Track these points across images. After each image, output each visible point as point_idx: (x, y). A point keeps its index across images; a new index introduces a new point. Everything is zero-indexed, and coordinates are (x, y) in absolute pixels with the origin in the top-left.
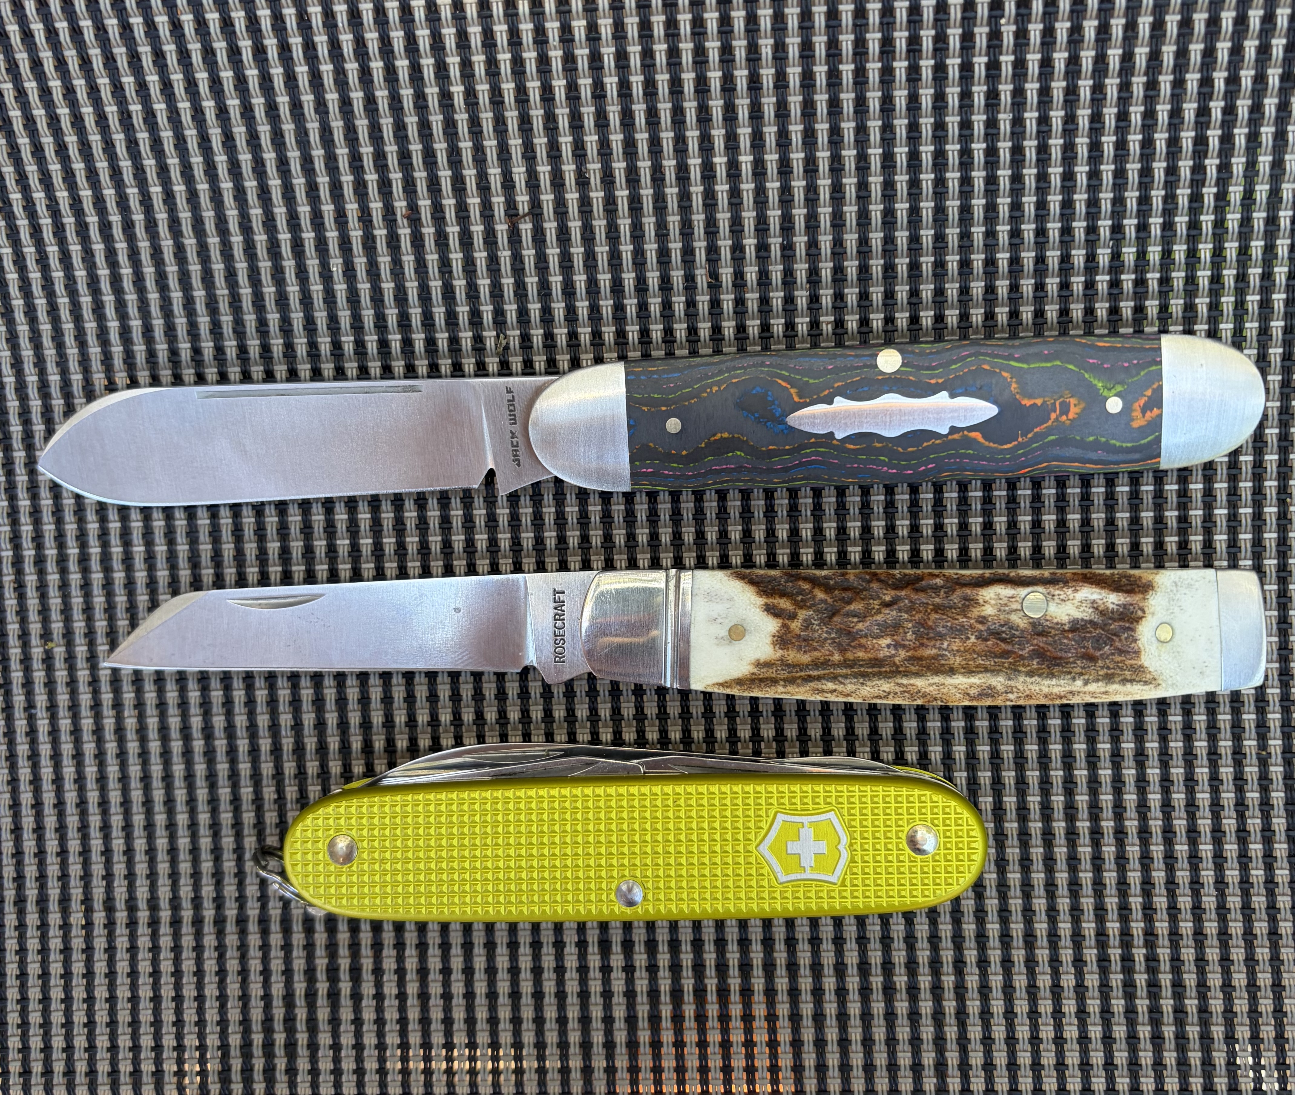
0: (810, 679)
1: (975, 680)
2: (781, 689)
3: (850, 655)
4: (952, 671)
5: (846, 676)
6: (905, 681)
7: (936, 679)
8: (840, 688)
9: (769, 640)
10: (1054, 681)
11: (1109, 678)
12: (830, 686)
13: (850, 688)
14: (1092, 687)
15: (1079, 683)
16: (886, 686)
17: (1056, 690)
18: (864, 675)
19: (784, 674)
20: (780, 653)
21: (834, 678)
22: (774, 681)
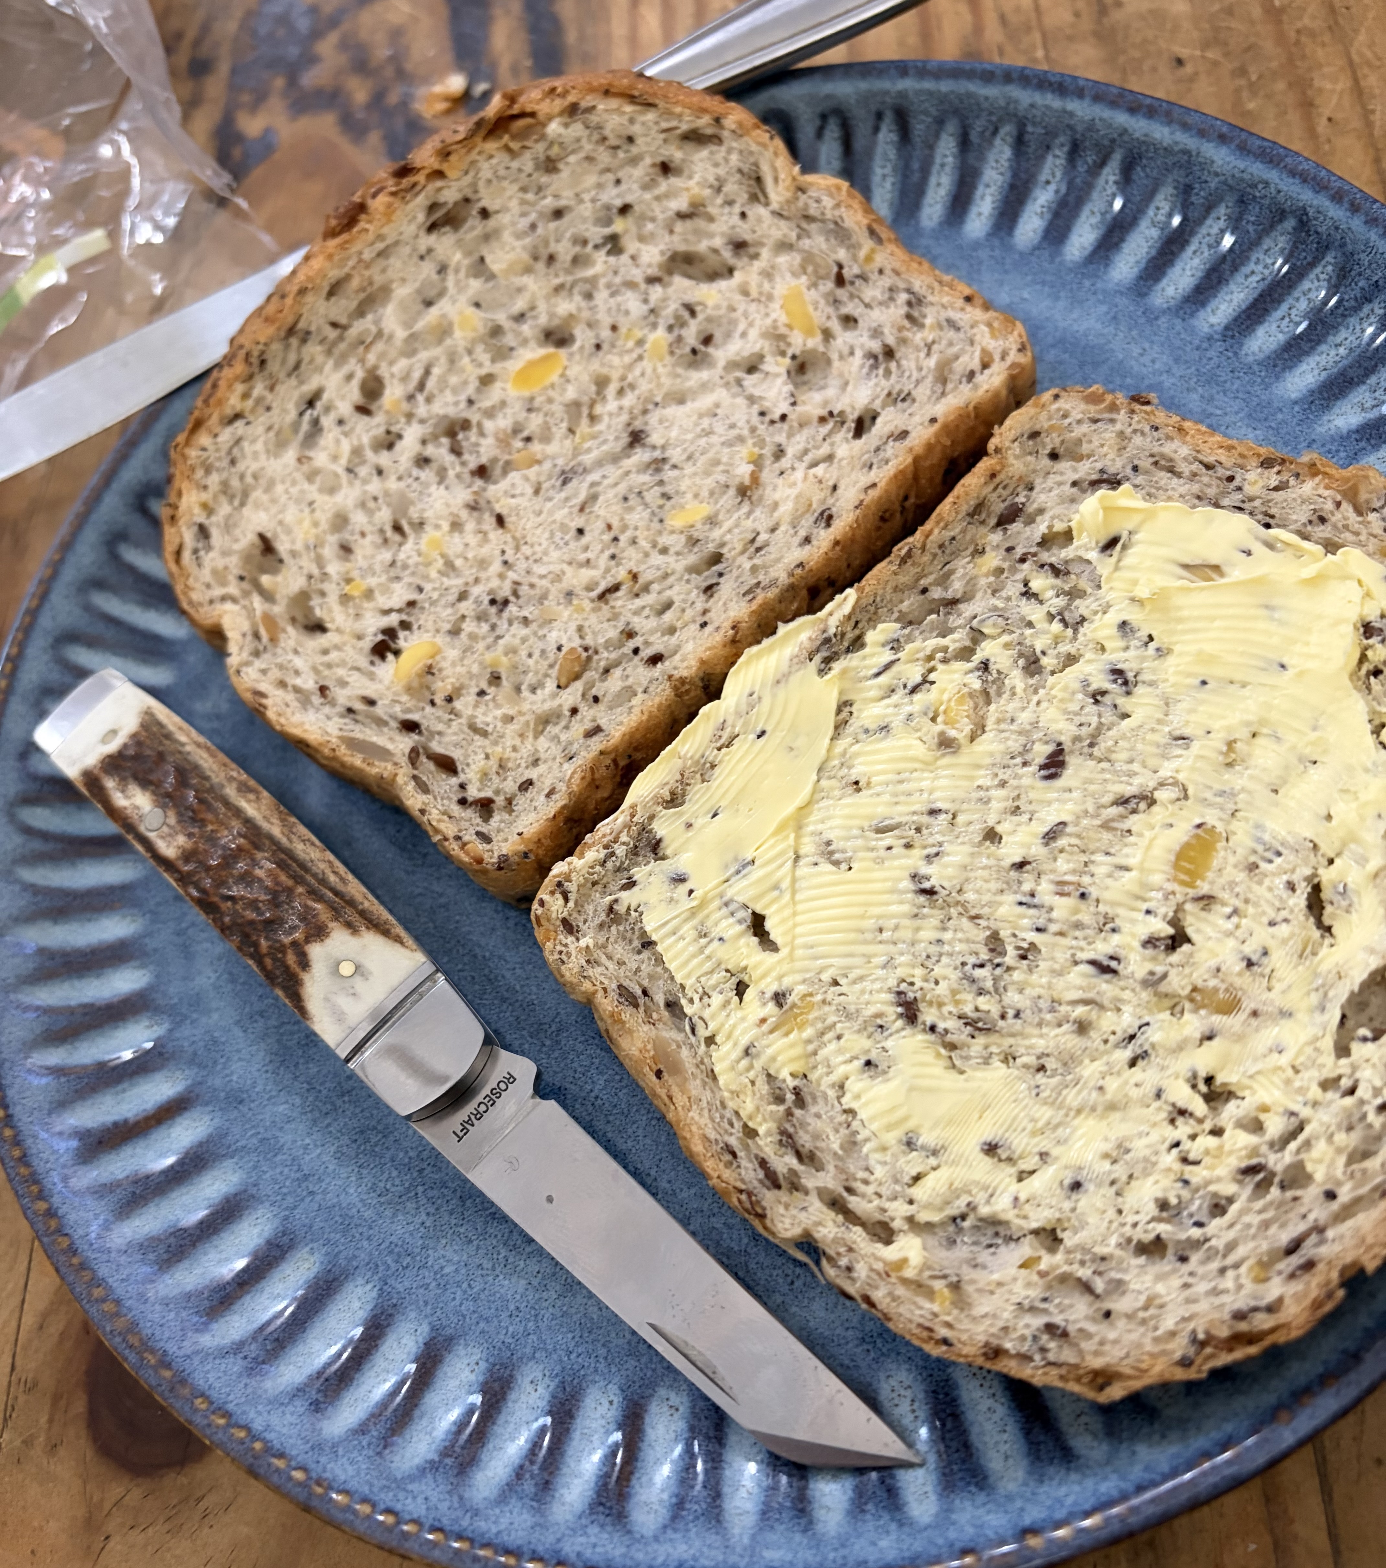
0: (336, 893)
1: (243, 804)
2: (366, 904)
3: (290, 883)
4: (248, 822)
5: (315, 876)
6: (284, 841)
7: (265, 825)
8: (328, 872)
9: (328, 941)
10: (201, 762)
11: (168, 736)
12: (332, 878)
13: (322, 866)
14: (183, 738)
15: (188, 748)
16: (299, 848)
17: (205, 755)
18: (302, 866)
19: (349, 910)
20: (331, 925)
21: (323, 881)
22: (363, 914)
